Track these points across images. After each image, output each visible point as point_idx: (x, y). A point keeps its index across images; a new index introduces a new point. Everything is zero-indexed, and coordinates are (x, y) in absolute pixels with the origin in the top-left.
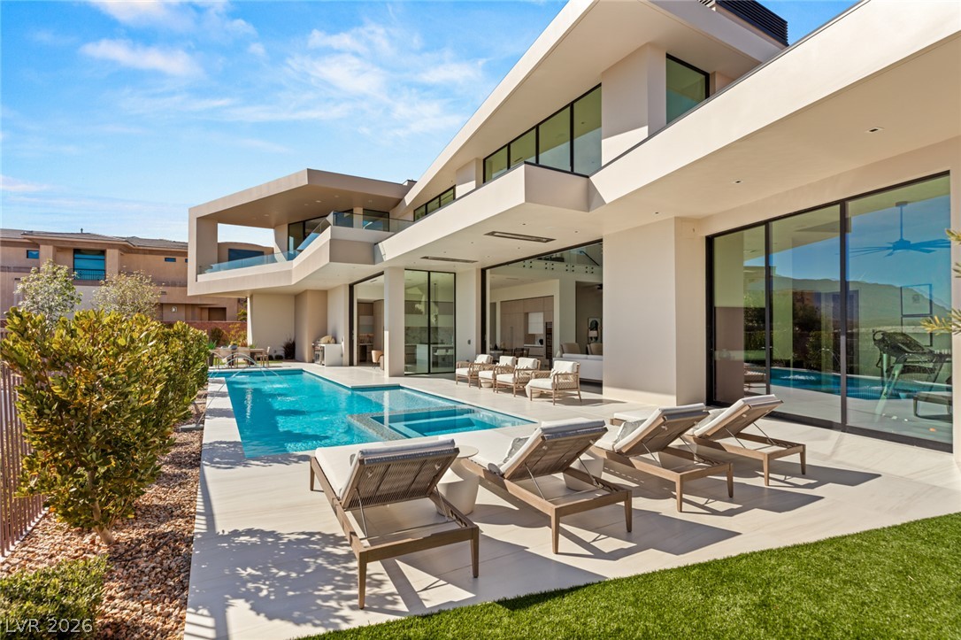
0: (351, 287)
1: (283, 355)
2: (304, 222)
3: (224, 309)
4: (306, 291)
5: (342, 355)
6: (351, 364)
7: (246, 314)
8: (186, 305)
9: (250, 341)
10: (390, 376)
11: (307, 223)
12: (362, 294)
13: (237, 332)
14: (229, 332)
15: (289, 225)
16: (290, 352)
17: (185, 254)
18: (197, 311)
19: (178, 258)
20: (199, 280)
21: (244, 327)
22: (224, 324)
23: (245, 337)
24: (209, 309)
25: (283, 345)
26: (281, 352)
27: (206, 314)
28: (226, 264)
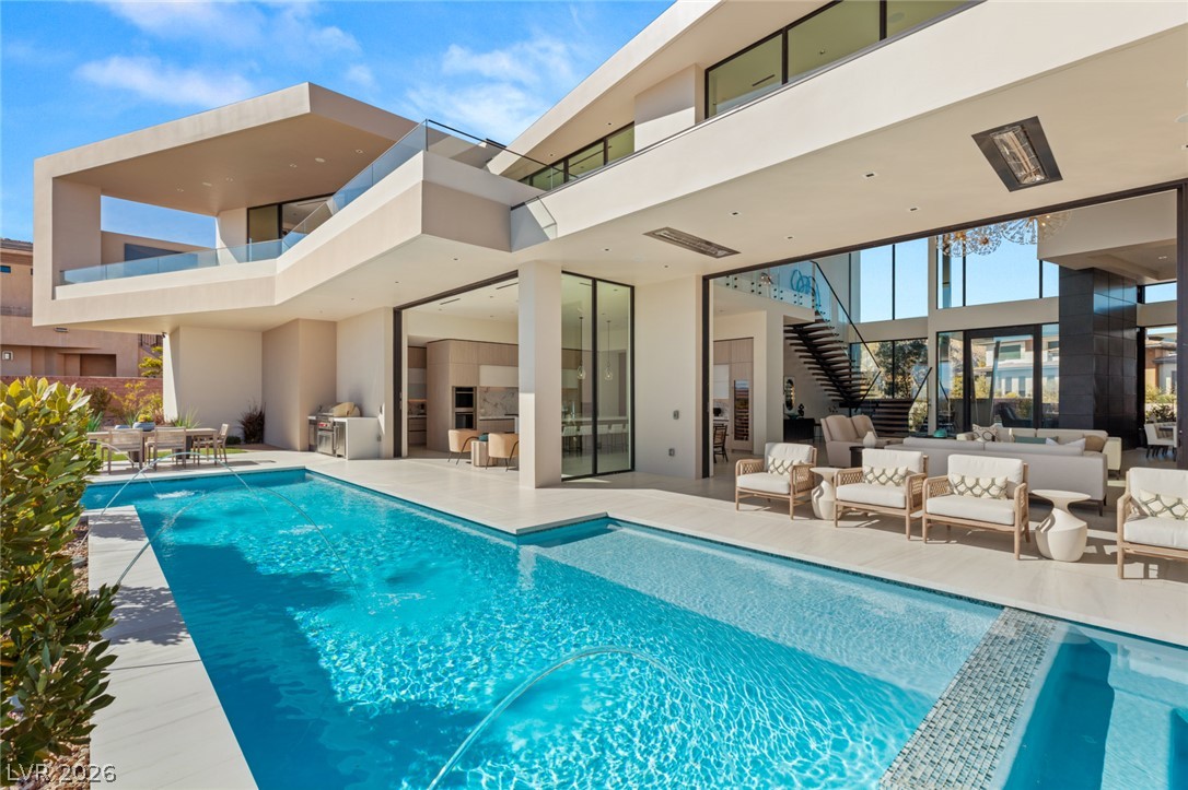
0: (397, 313)
1: (241, 436)
2: (280, 206)
3: (112, 358)
4: (296, 321)
5: (379, 439)
6: (397, 454)
7: (159, 367)
8: (33, 348)
9: (170, 411)
10: (537, 487)
11: (284, 207)
12: (418, 327)
13: (141, 395)
14: (123, 395)
15: (249, 209)
16: (254, 432)
17: (29, 260)
18: (57, 359)
19: (14, 267)
20: (58, 297)
21: (158, 387)
22: (112, 382)
23: (159, 405)
24: (82, 355)
25: (241, 418)
26: (239, 433)
27: (75, 364)
28: (121, 266)
